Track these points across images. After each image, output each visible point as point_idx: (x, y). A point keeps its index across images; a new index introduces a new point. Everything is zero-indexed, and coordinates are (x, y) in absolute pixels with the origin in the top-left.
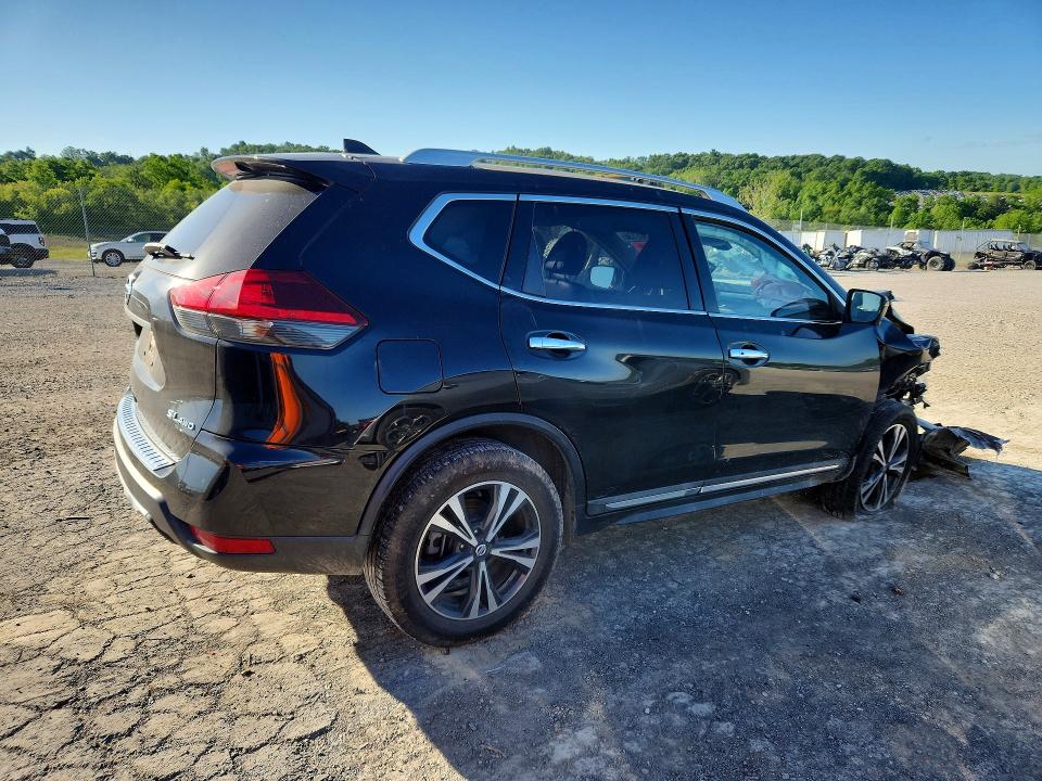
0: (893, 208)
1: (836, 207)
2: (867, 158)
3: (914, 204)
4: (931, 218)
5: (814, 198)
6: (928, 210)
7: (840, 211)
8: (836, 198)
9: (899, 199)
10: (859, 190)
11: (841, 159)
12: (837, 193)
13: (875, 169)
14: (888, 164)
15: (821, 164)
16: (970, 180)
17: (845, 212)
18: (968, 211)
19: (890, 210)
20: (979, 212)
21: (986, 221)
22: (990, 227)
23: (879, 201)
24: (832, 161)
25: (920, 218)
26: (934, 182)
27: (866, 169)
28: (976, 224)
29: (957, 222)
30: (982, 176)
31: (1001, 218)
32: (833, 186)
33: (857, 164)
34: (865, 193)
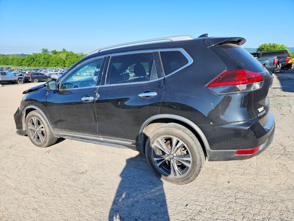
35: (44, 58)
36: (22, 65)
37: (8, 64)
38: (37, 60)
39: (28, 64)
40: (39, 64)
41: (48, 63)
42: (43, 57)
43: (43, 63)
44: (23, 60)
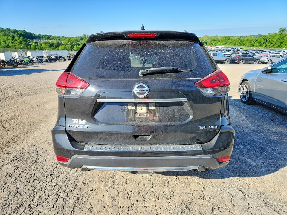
0: (31, 44)
1: (13, 44)
2: (18, 30)
3: (36, 43)
4: (42, 47)
5: (5, 42)
6: (41, 45)
7: (15, 46)
8: (12, 41)
9: (32, 42)
10: (19, 39)
11: (9, 29)
12: (12, 40)
13: (21, 33)
14: (25, 32)
15: (3, 31)
16: (49, 37)
17: (17, 46)
18: (51, 45)
19: (31, 45)
20: (54, 45)
21: (56, 48)
22: (58, 50)
23: (26, 43)
24: (6, 30)
25: (40, 47)
26: (39, 37)
27: (18, 33)
28: (54, 49)
29: (49, 48)
30: (51, 36)
31: (60, 47)
32: (10, 38)
33: (15, 32)
34: (21, 40)
35: (278, 39)
36: (253, 46)
37: (241, 45)
38: (269, 41)
39: (259, 44)
40: (271, 45)
41: (282, 43)
42: (277, 37)
43: (275, 43)
44: (256, 41)
